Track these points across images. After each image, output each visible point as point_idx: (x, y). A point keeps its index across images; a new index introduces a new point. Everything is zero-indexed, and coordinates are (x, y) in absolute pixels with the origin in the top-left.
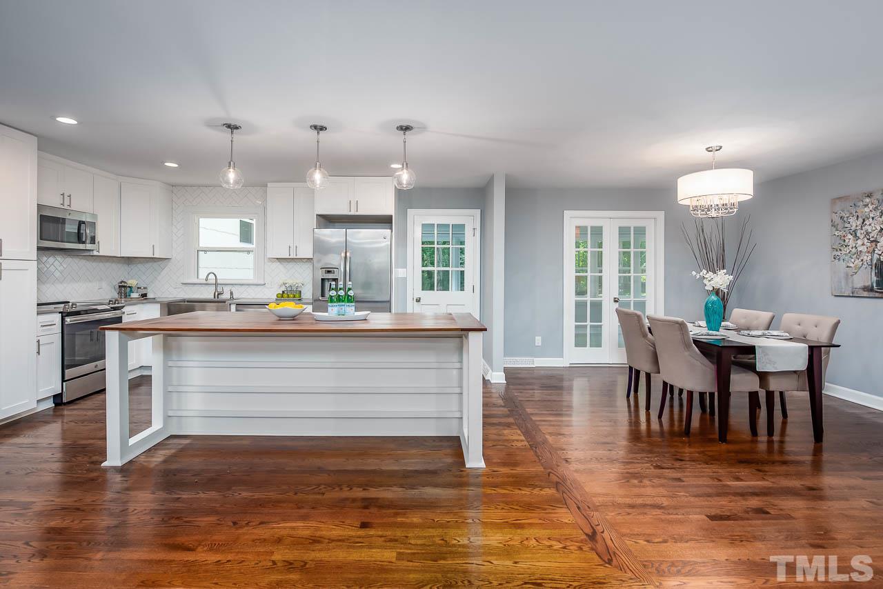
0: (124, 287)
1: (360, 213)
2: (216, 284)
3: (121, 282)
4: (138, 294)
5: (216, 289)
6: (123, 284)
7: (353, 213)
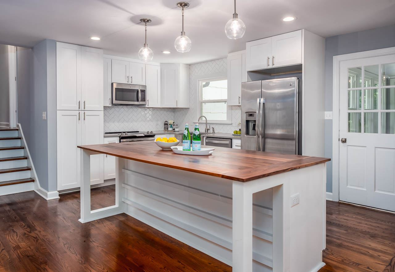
0: (167, 124)
1: (276, 65)
2: (206, 124)
3: (165, 122)
4: (172, 128)
5: (207, 127)
6: (166, 123)
7: (271, 67)
